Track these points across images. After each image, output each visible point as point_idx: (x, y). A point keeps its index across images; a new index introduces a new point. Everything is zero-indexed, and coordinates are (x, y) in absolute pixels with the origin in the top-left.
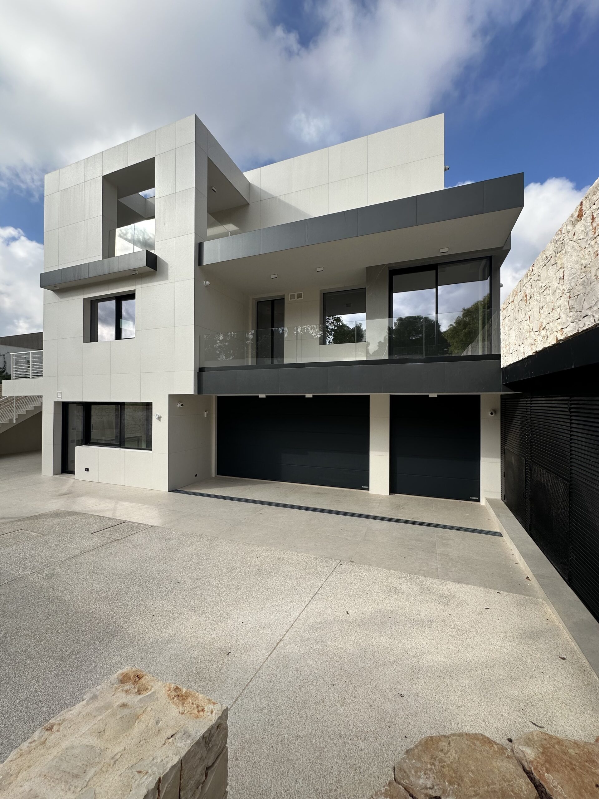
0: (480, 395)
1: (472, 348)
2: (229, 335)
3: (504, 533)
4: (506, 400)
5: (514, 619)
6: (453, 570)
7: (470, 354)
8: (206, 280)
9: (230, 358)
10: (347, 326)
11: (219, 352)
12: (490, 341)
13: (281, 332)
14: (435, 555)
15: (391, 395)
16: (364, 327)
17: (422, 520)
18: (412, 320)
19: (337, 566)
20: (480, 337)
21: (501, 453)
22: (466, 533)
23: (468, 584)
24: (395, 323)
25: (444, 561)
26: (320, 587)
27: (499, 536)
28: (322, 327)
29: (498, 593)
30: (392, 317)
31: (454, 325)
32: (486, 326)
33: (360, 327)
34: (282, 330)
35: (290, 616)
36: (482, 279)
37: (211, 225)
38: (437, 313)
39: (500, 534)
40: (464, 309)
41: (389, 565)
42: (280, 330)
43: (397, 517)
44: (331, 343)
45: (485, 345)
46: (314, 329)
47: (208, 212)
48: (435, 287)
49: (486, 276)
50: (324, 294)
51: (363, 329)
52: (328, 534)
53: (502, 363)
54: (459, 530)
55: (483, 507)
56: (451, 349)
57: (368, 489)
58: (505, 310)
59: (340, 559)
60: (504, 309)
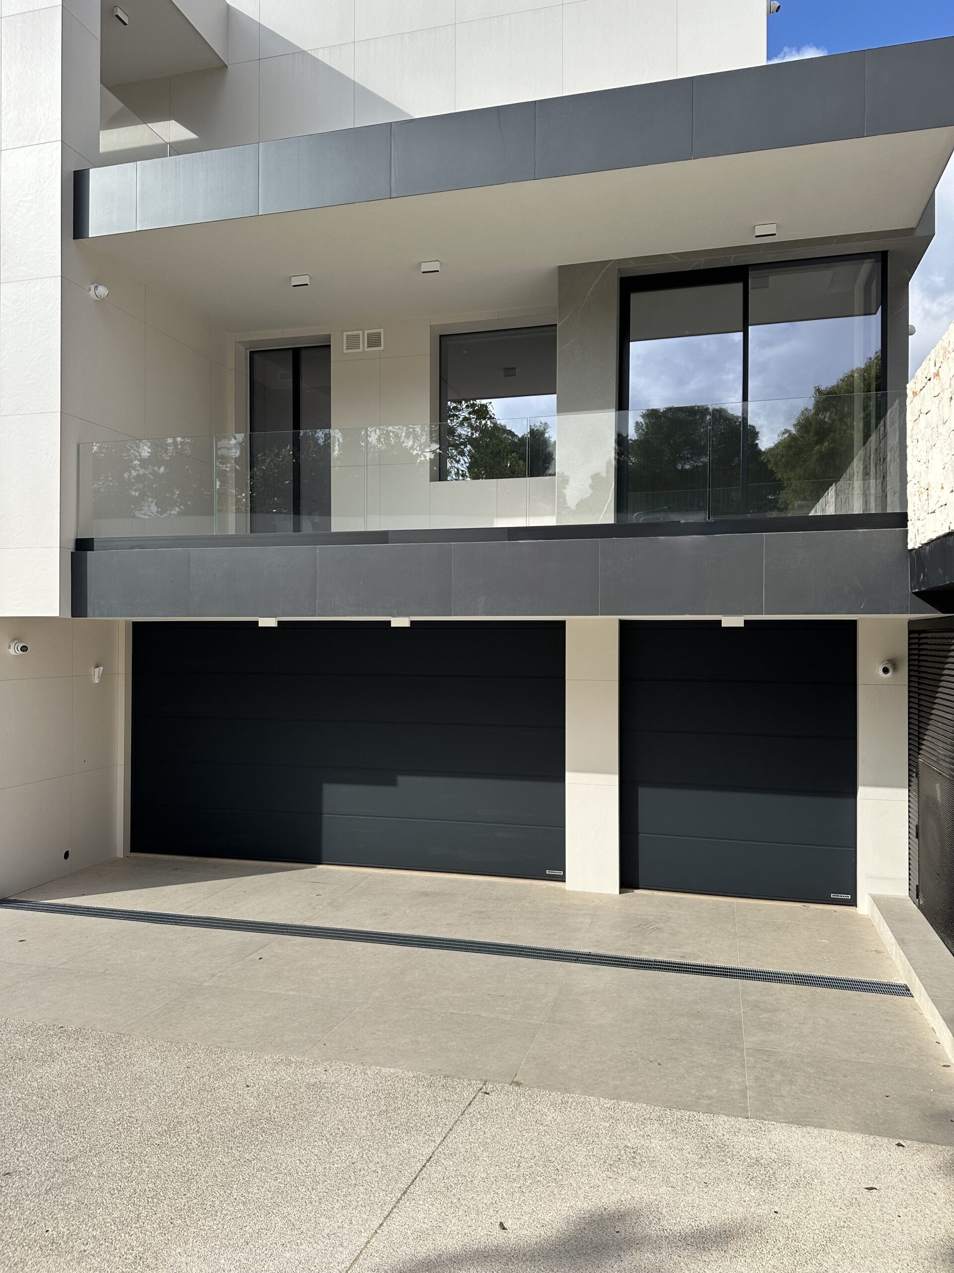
0: (855, 622)
1: (837, 495)
2: (169, 445)
3: (917, 987)
4: (923, 635)
5: (936, 1211)
6: (784, 1093)
7: (831, 511)
8: (98, 282)
9: (173, 512)
10: (508, 428)
11: (137, 494)
12: (884, 478)
13: (321, 441)
14: (738, 1054)
15: (622, 623)
16: (551, 435)
17: (707, 960)
18: (681, 415)
19: (474, 1098)
20: (857, 466)
21: (909, 775)
22: (819, 990)
23: (822, 1126)
24: (637, 423)
25: (763, 1069)
26: (428, 1161)
27: (903, 994)
28: (435, 431)
29: (899, 1145)
30: (628, 409)
31: (794, 431)
32: (873, 438)
33: (542, 433)
34: (326, 435)
35: (341, 1249)
36: (863, 313)
37: (112, 121)
38: (745, 398)
39: (904, 991)
40: (818, 391)
41: (616, 1087)
42: (320, 434)
43: (641, 953)
44: (463, 475)
45: (869, 488)
46: (416, 438)
47: (101, 82)
48: (742, 328)
49: (873, 305)
50: (440, 336)
51: (552, 440)
52: (451, 1010)
53: (910, 536)
54: (803, 983)
55: (862, 918)
56: (783, 496)
57: (562, 879)
58: (917, 398)
59: (484, 1078)
60: (915, 394)
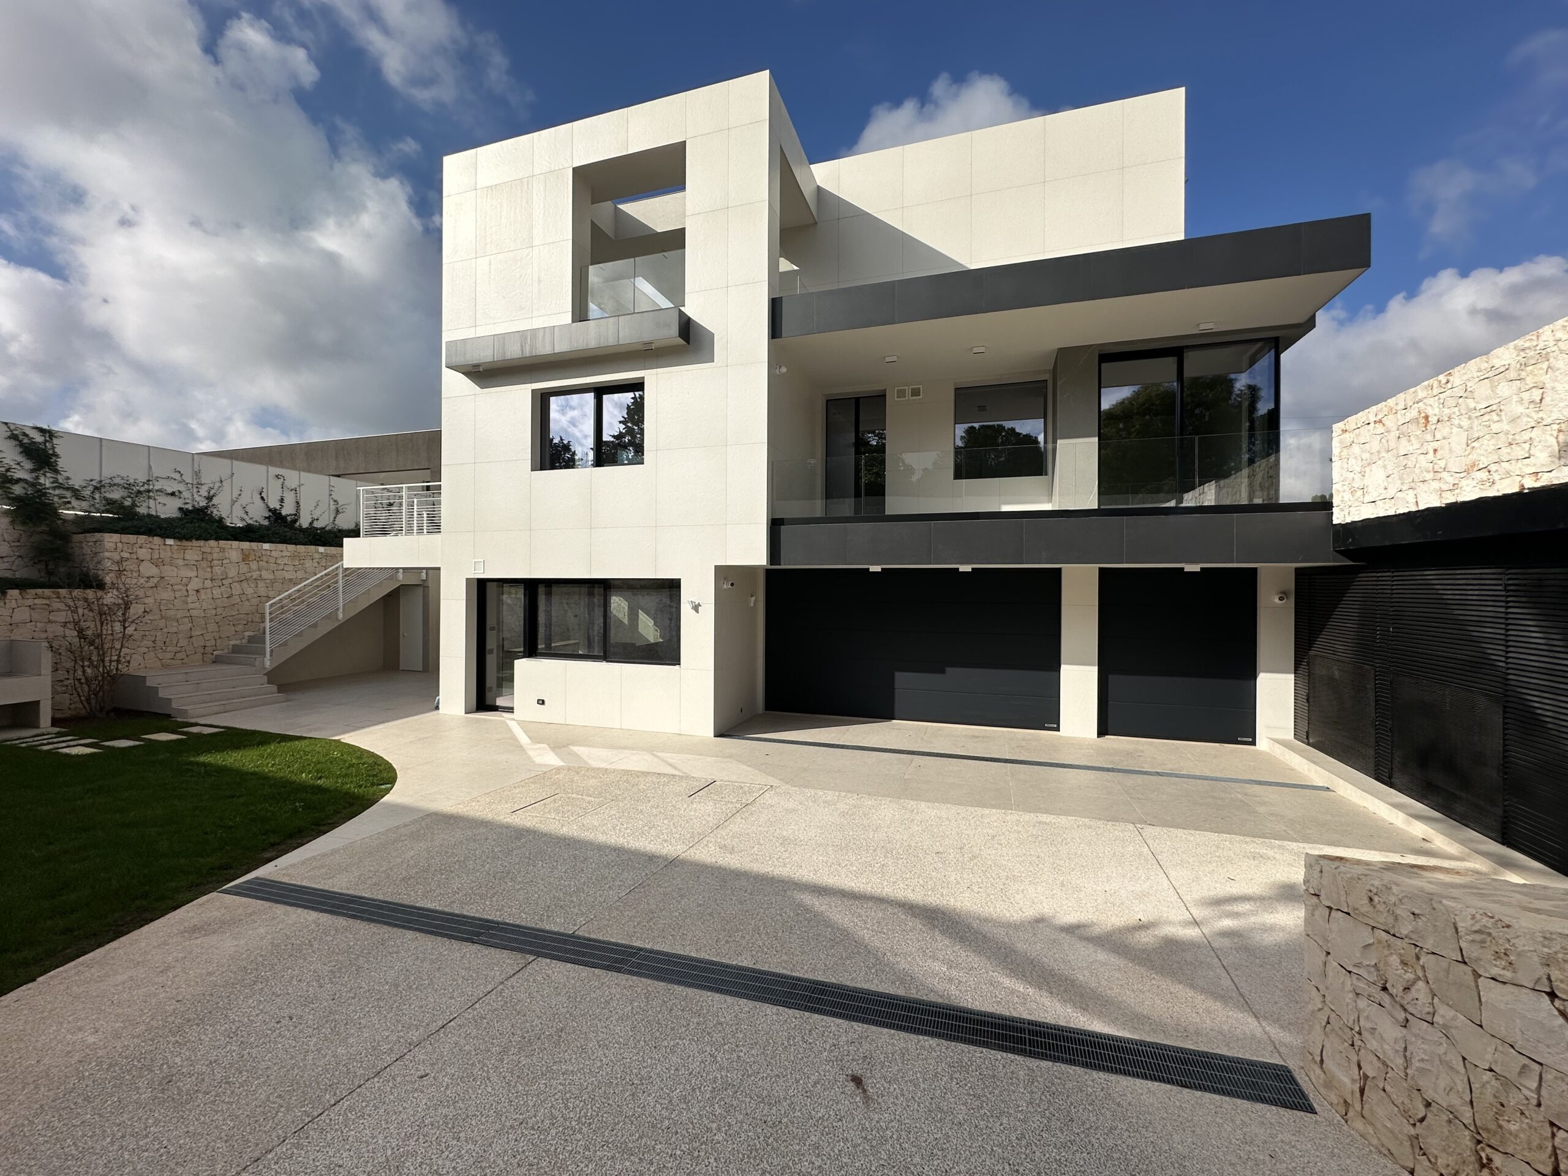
0: (1256, 569)
3: (1340, 786)
8: (781, 364)
15: (1101, 569)
17: (1188, 772)
21: (1296, 667)
39: (1326, 789)
50: (956, 388)
53: (1337, 516)
55: (1259, 753)
57: (1057, 729)
58: (1348, 434)
